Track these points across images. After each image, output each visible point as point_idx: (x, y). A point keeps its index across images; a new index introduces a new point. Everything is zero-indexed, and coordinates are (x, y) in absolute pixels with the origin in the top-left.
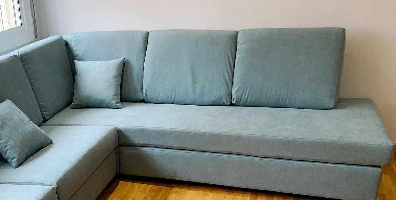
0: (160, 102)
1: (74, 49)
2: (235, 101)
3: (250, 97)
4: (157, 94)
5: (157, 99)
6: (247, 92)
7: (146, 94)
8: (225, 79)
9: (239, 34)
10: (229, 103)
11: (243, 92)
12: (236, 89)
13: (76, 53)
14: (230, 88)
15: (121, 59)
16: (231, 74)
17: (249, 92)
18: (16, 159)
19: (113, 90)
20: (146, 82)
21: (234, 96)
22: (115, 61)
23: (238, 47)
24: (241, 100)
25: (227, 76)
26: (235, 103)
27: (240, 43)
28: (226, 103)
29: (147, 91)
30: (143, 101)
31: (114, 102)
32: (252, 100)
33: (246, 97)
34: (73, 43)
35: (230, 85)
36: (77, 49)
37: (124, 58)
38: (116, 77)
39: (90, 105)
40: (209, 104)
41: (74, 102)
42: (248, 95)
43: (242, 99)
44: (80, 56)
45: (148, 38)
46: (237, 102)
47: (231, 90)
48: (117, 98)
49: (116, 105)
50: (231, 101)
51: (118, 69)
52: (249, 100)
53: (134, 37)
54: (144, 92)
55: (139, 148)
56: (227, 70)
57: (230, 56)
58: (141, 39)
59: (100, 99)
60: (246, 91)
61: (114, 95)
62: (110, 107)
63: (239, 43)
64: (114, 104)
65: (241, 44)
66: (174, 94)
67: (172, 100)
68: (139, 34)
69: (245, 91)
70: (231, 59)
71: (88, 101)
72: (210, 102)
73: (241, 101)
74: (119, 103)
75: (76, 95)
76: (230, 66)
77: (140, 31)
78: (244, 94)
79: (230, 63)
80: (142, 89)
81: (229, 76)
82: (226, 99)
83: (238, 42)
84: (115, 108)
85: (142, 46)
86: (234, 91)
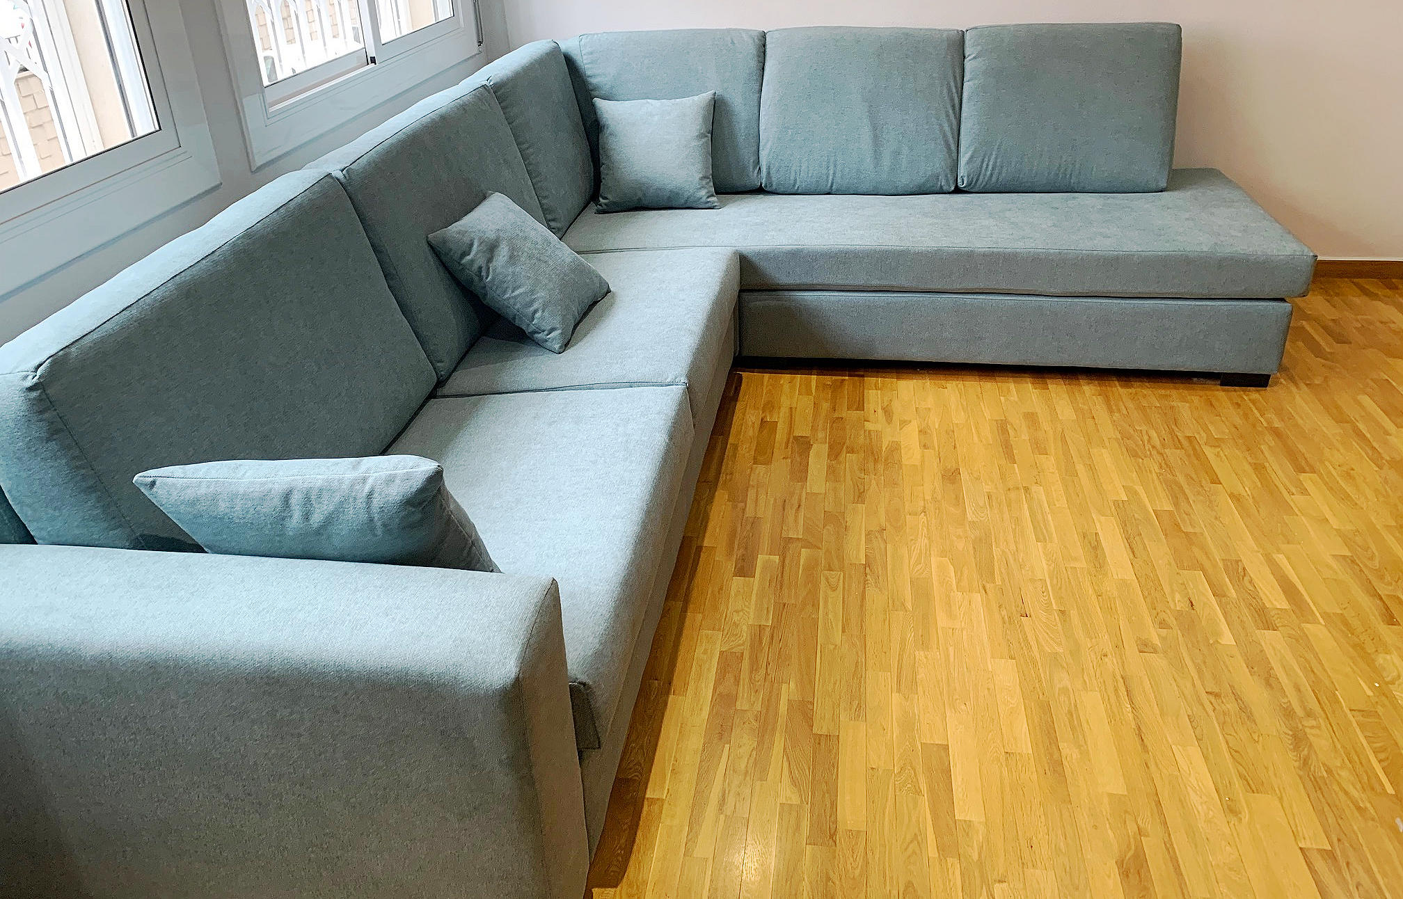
0: (799, 191)
1: (589, 73)
2: (965, 182)
3: (996, 171)
4: (793, 174)
5: (794, 186)
6: (991, 163)
7: (769, 173)
8: (945, 136)
9: (968, 37)
10: (953, 188)
11: (982, 162)
12: (968, 156)
13: (594, 81)
14: (954, 155)
15: (706, 96)
16: (955, 122)
17: (995, 162)
18: (559, 331)
19: (699, 166)
20: (768, 146)
21: (962, 171)
22: (696, 98)
23: (968, 65)
24: (977, 180)
25: (947, 128)
26: (965, 187)
27: (970, 58)
28: (945, 188)
29: (772, 166)
30: (760, 191)
31: (703, 193)
32: (1000, 179)
33: (989, 173)
34: (585, 57)
35: (953, 147)
36: (597, 72)
37: (713, 91)
38: (702, 136)
39: (645, 202)
40: (909, 191)
41: (605, 198)
42: (993, 169)
43: (981, 177)
44: (605, 89)
45: (764, 46)
46: (969, 184)
47: (955, 158)
48: (707, 183)
49: (708, 200)
50: (957, 184)
51: (705, 119)
52: (994, 179)
53: (733, 43)
54: (764, 170)
55: (786, 293)
56: (948, 116)
57: (952, 84)
58: (752, 49)
59: (669, 187)
60: (989, 161)
61: (701, 179)
62: (694, 205)
63: (969, 55)
64: (704, 199)
65: (975, 58)
66: (831, 172)
67: (827, 185)
68: (744, 35)
69: (986, 159)
70: (954, 90)
71: (640, 194)
72: (912, 186)
73: (979, 182)
74: (712, 196)
75: (607, 181)
76: (953, 106)
77: (746, 31)
78: (985, 165)
79: (952, 100)
80: (758, 162)
81: (951, 129)
82: (947, 180)
83: (967, 54)
84: (704, 207)
85: (753, 63)
86: (963, 160)
